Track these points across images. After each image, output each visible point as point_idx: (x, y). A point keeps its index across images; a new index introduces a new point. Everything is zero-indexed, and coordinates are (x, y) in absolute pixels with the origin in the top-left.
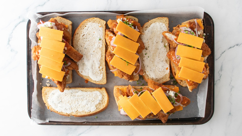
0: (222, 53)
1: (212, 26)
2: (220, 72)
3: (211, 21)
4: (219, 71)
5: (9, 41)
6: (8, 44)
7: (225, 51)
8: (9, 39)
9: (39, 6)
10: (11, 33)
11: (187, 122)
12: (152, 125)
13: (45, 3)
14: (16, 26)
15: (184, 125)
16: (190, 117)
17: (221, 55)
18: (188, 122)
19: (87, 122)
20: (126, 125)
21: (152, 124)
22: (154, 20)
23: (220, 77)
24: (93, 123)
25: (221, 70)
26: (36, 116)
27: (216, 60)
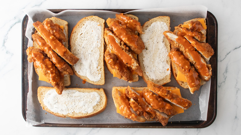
0: (227, 54)
1: (215, 26)
2: (225, 74)
3: (214, 20)
5: (4, 42)
6: (4, 45)
7: (230, 52)
8: (4, 40)
9: (36, 5)
10: (7, 35)
11: (188, 126)
13: (41, 3)
14: (11, 27)
15: (185, 128)
16: (192, 120)
17: (226, 56)
18: (190, 126)
19: (84, 124)
20: (124, 128)
21: (151, 127)
22: (155, 19)
23: (225, 79)
24: (90, 126)
25: (226, 71)
26: (32, 117)
27: (221, 61)
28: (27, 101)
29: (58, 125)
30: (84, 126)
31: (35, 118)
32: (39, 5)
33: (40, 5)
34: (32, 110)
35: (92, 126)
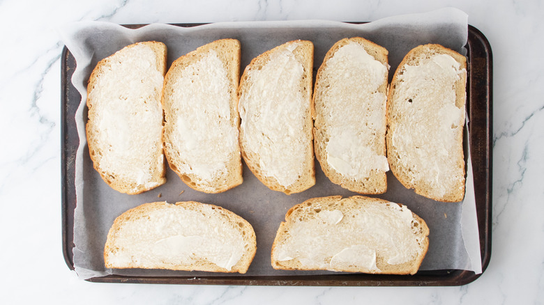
0: (527, 119)
1: (488, 58)
2: (521, 163)
3: (485, 46)
4: (520, 160)
5: (36, 98)
6: (34, 105)
7: (532, 115)
8: (35, 94)
9: (103, 17)
10: (40, 81)
11: (428, 280)
12: (348, 285)
13: (115, 12)
14: (50, 66)
15: (421, 286)
16: (436, 269)
17: (524, 122)
18: (432, 280)
19: (197, 278)
20: (286, 285)
21: (346, 282)
23: (522, 175)
24: (211, 280)
25: (525, 158)
26: (84, 262)
27: (513, 134)
28: (74, 227)
29: (142, 279)
30: (199, 281)
31: (91, 262)
32: (110, 17)
33: (112, 15)
34: (85, 245)
35: (214, 280)
